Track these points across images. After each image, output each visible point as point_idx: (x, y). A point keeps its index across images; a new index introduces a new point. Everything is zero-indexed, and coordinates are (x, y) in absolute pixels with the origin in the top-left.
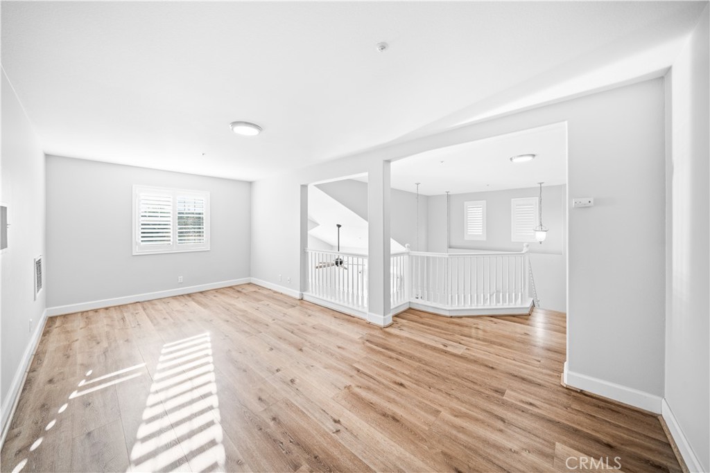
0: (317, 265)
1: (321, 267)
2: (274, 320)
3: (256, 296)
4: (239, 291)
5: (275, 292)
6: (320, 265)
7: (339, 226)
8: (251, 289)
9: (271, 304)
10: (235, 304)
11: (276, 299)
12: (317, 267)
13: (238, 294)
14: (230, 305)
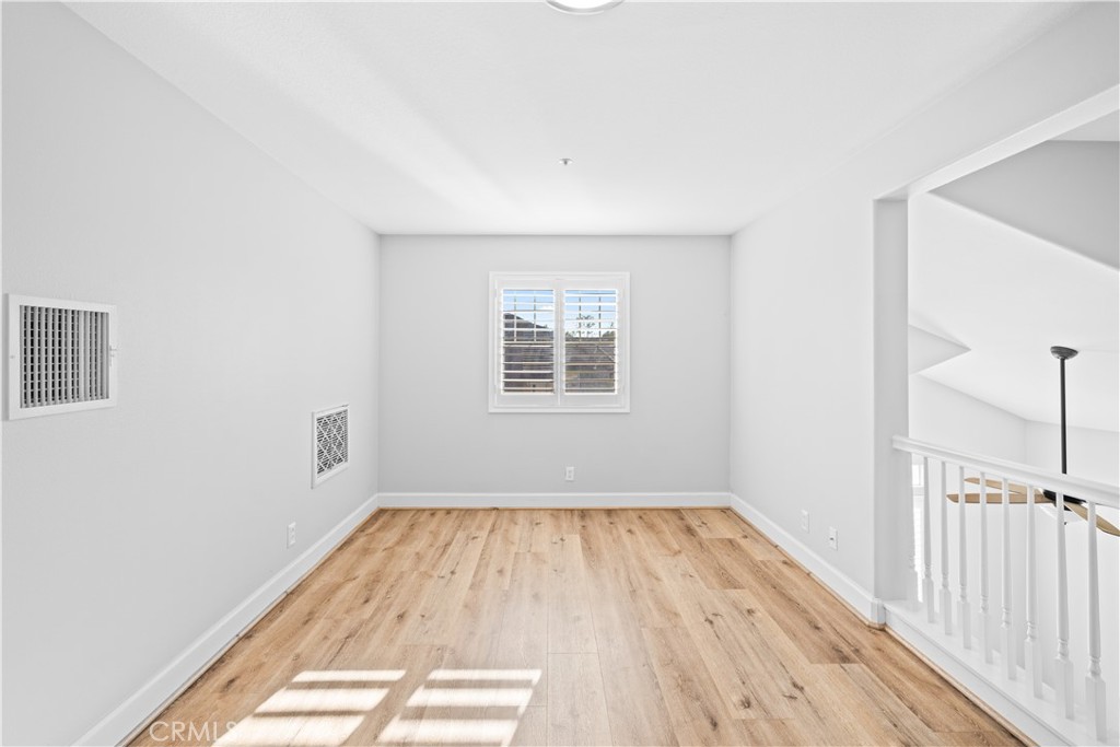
0: (953, 489)
1: (972, 499)
2: (747, 704)
3: (727, 561)
4: (690, 531)
5: (789, 563)
6: (971, 489)
7: (1065, 353)
8: (724, 530)
9: (761, 613)
10: (662, 574)
11: (783, 595)
12: (955, 498)
13: (683, 537)
14: (649, 573)
